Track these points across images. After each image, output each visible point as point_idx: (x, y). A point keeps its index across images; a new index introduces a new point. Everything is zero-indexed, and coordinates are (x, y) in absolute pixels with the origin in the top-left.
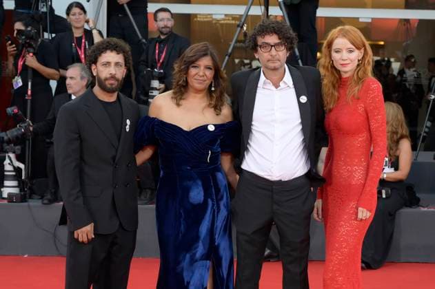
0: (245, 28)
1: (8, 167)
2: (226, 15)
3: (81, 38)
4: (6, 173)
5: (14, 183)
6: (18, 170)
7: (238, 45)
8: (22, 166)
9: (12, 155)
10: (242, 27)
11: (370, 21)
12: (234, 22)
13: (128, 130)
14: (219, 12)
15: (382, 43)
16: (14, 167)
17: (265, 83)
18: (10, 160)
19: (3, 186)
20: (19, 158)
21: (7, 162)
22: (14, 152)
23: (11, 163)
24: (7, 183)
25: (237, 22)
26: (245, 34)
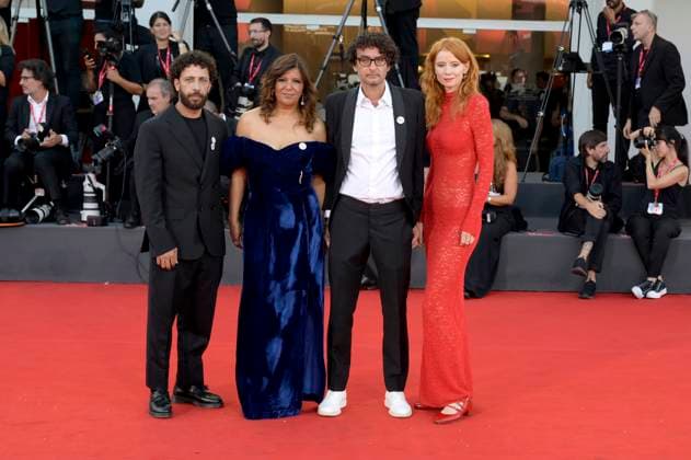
0: (341, 40)
1: (87, 188)
2: (321, 26)
3: (166, 50)
4: (86, 195)
5: (95, 205)
6: (97, 191)
7: (334, 57)
8: (103, 187)
9: (92, 176)
10: (338, 39)
11: (474, 32)
12: (328, 33)
13: (213, 148)
14: (313, 23)
15: (487, 56)
16: (94, 188)
17: (363, 102)
18: (90, 180)
19: (82, 209)
20: (99, 179)
21: (87, 182)
22: (94, 172)
23: (91, 184)
24: (86, 205)
25: (333, 34)
26: (341, 47)
